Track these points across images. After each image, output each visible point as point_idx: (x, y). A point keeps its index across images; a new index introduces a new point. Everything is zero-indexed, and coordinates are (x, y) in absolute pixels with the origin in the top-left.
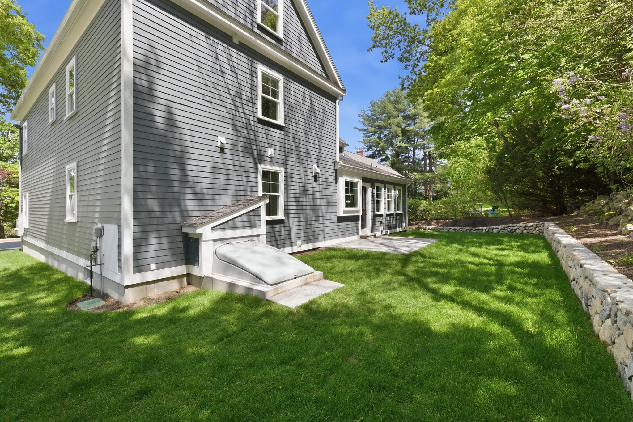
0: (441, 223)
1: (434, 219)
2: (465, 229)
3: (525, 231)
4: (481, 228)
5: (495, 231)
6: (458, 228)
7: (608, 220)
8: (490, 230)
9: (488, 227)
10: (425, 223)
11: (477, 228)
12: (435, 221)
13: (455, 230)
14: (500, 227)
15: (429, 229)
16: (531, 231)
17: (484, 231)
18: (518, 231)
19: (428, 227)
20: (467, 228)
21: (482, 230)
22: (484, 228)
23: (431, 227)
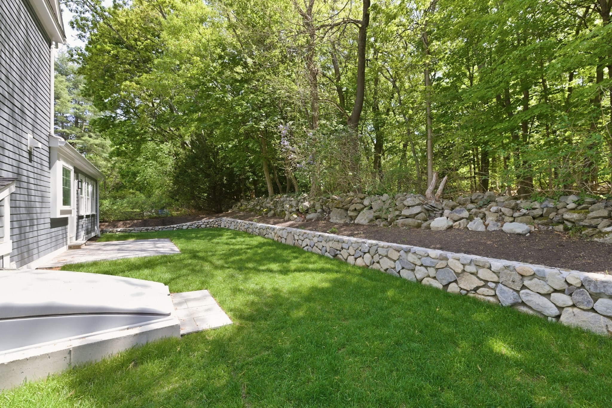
0: (129, 224)
1: (120, 221)
2: (157, 228)
3: (208, 226)
4: (172, 226)
5: (185, 227)
6: (150, 228)
7: (267, 214)
8: (181, 227)
9: (178, 225)
10: (109, 226)
11: (169, 226)
12: (121, 223)
13: (147, 230)
14: (188, 224)
15: (117, 231)
16: (212, 225)
17: (175, 229)
18: (203, 226)
19: (115, 229)
20: (160, 227)
21: (174, 227)
22: (175, 226)
23: (119, 229)
